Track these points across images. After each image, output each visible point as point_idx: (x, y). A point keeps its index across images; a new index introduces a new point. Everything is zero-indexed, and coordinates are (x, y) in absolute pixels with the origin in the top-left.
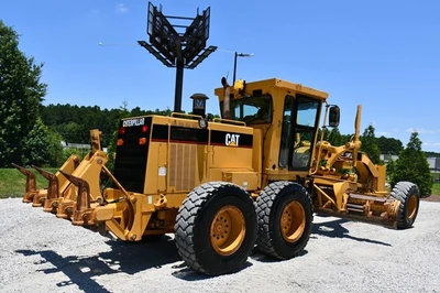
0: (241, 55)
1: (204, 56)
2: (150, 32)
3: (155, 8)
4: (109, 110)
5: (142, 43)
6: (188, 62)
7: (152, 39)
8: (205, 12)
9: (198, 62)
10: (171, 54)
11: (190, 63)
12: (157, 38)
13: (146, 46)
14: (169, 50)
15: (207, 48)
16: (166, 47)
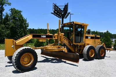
0: (72, 14)
1: (68, 15)
2: (54, 10)
3: (55, 4)
5: (52, 13)
7: (54, 12)
8: (67, 4)
10: (60, 15)
11: (65, 17)
12: (56, 12)
13: (53, 14)
14: (60, 14)
15: (68, 13)
16: (58, 14)
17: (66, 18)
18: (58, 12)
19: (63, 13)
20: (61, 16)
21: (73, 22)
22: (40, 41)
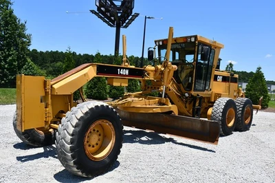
0: (149, 18)
1: (132, 20)
2: (98, 4)
4: (82, 54)
5: (93, 12)
6: (123, 24)
7: (99, 9)
9: (129, 23)
10: (113, 18)
11: (124, 24)
12: (102, 9)
13: (95, 13)
14: (111, 16)
15: (133, 14)
16: (109, 14)
17: (126, 27)
18: (107, 10)
19: (119, 15)
20: (113, 22)
21: (196, 37)
22: (115, 84)
